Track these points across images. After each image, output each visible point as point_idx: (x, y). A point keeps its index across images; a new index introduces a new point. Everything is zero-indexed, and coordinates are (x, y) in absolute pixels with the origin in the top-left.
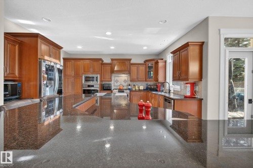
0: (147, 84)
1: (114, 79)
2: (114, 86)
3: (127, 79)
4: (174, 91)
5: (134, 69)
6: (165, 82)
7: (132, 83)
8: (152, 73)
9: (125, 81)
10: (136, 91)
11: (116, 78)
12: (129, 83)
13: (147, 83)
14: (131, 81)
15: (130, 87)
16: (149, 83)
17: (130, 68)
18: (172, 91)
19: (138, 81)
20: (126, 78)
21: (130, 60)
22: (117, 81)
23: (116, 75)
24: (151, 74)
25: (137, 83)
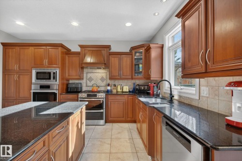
0: (134, 84)
1: (87, 76)
2: (87, 86)
3: (105, 77)
4: (180, 96)
5: (114, 61)
6: (162, 80)
7: (112, 82)
8: (141, 66)
9: (102, 79)
10: (117, 94)
11: (89, 75)
12: (109, 81)
13: (133, 81)
14: (111, 79)
15: (109, 88)
16: (138, 82)
17: (108, 60)
18: (176, 97)
19: (121, 79)
20: (104, 75)
21: (109, 47)
22: (91, 79)
23: (90, 70)
24: (139, 67)
25: (121, 82)
